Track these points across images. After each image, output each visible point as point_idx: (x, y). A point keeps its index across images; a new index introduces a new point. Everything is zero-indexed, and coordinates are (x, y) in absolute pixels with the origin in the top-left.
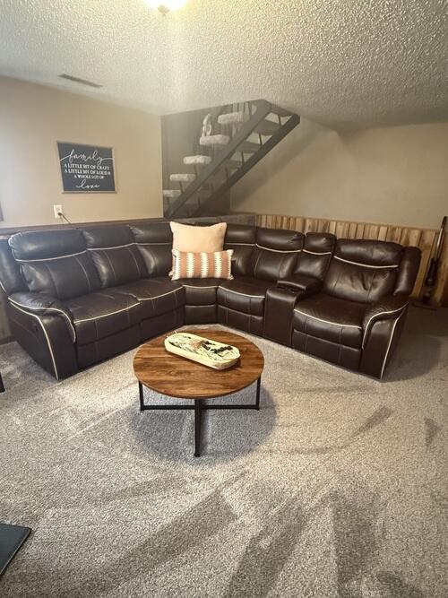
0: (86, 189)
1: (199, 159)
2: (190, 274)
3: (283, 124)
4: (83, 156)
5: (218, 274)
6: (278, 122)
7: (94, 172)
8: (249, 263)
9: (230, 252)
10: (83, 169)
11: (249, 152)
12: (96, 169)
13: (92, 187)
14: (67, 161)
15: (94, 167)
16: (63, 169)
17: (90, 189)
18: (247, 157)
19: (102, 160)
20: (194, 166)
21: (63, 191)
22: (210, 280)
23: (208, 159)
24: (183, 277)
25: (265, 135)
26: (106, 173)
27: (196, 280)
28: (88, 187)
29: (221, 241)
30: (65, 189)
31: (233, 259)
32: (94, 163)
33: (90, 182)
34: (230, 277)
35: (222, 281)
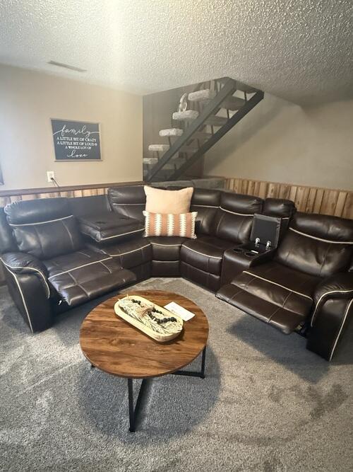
0: (76, 158)
1: (172, 132)
2: (158, 233)
3: (248, 99)
4: (73, 131)
5: (183, 234)
6: (244, 98)
7: (83, 144)
8: (212, 224)
9: (194, 214)
10: (73, 141)
11: (218, 125)
12: (85, 141)
13: (81, 156)
14: (59, 135)
15: (83, 140)
16: (55, 141)
17: (79, 158)
18: (216, 129)
19: (89, 133)
20: (169, 138)
21: (55, 159)
22: (175, 239)
23: (180, 131)
24: (152, 235)
25: (233, 110)
26: (93, 144)
27: (163, 238)
28: (77, 156)
29: (188, 204)
30: (57, 158)
31: (198, 220)
32: (84, 136)
33: (78, 152)
34: (194, 237)
35: (186, 240)
